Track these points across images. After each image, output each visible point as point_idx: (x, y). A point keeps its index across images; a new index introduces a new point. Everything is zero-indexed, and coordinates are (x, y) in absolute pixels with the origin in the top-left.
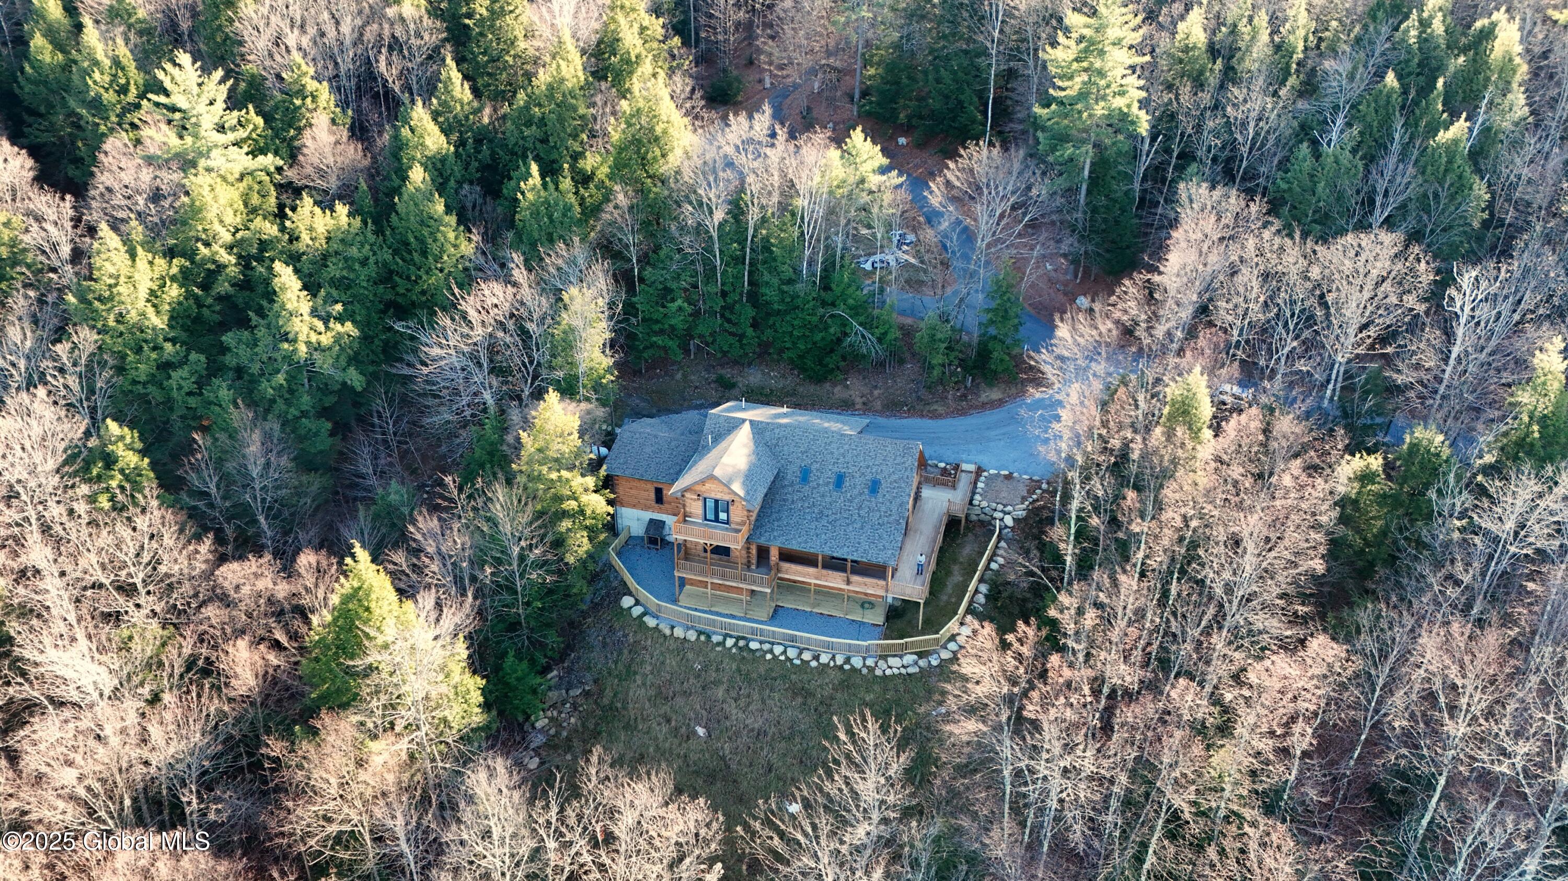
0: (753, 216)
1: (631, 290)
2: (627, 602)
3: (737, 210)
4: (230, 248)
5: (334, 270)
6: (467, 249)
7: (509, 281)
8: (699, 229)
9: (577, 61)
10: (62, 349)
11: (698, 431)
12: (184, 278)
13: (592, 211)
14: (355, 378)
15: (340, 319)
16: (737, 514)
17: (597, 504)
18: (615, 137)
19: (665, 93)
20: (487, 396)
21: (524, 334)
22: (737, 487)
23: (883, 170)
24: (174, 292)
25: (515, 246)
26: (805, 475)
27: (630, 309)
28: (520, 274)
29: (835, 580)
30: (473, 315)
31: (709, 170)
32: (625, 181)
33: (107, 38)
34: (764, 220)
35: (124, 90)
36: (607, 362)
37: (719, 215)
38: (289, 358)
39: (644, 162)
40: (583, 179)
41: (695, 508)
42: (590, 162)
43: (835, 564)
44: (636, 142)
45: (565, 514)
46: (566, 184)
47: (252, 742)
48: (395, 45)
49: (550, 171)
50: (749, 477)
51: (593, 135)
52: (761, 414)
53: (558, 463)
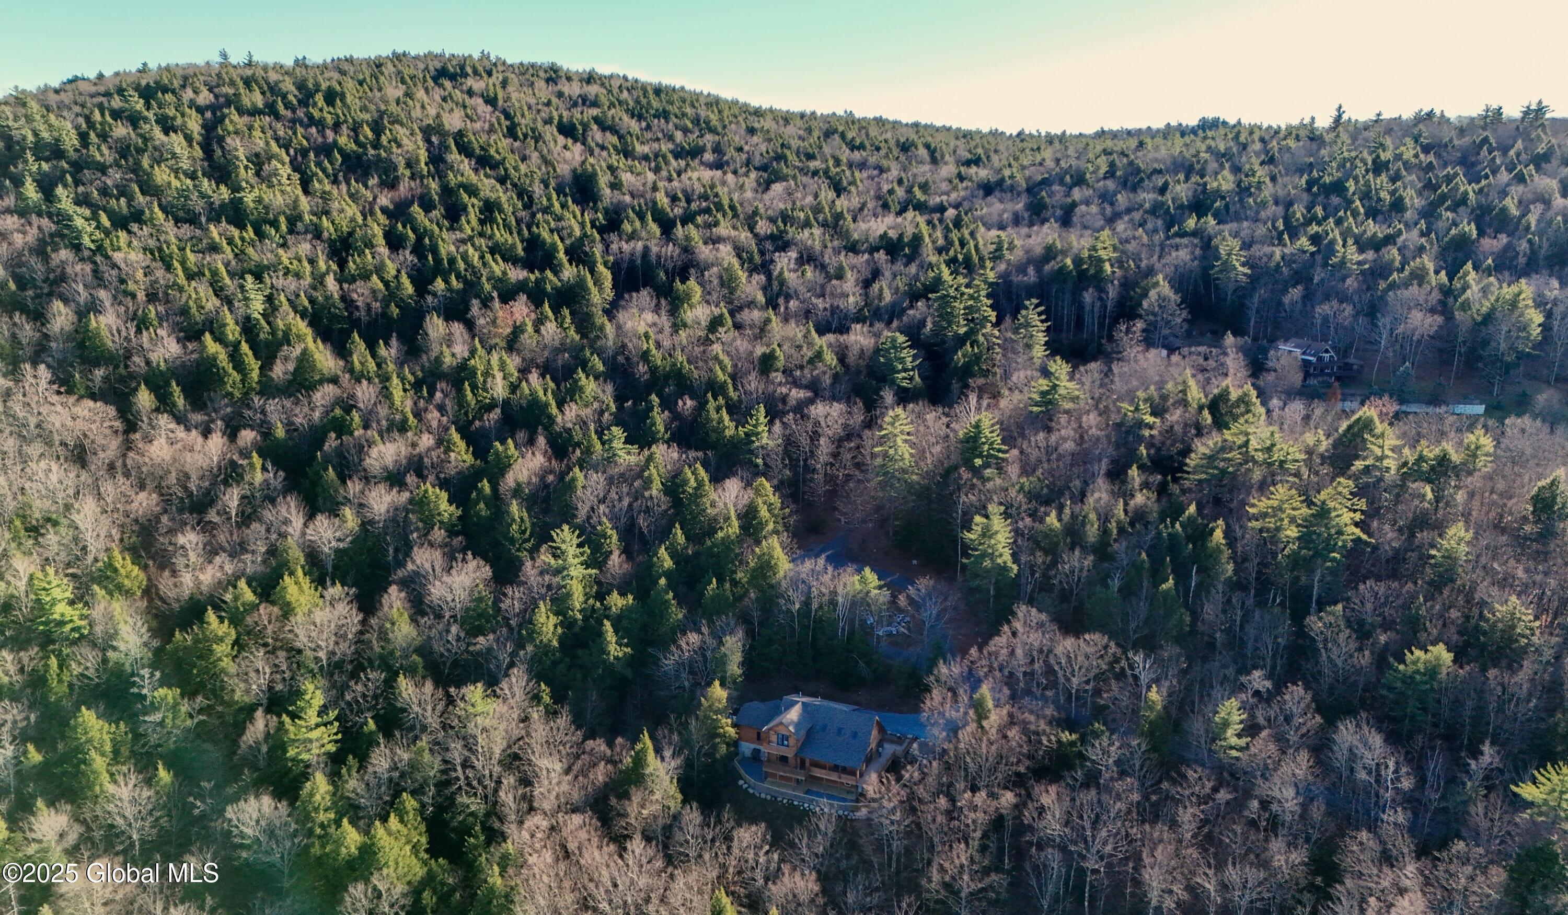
0: (815, 606)
1: (753, 639)
2: (741, 782)
3: (807, 603)
4: (580, 611)
5: (625, 623)
6: (680, 616)
7: (699, 632)
8: (789, 611)
9: (735, 523)
10: (522, 653)
11: (778, 707)
12: (562, 624)
13: (739, 598)
14: (629, 673)
15: (626, 645)
16: (792, 741)
17: (731, 731)
18: (752, 564)
19: (777, 545)
20: (686, 684)
21: (704, 656)
22: (791, 728)
23: (880, 588)
24: (559, 630)
25: (702, 617)
26: (824, 728)
27: (752, 647)
28: (705, 630)
29: (834, 777)
30: (684, 646)
31: (795, 582)
32: (755, 587)
33: (520, 510)
34: (821, 607)
35: (524, 532)
36: (739, 672)
37: (797, 606)
38: (605, 661)
39: (765, 577)
40: (735, 583)
41: (774, 738)
42: (739, 575)
43: (835, 768)
44: (762, 567)
45: (718, 735)
46: (727, 585)
47: (606, 798)
48: (648, 510)
49: (720, 581)
50: (797, 725)
51: (741, 562)
52: (805, 699)
53: (717, 712)
